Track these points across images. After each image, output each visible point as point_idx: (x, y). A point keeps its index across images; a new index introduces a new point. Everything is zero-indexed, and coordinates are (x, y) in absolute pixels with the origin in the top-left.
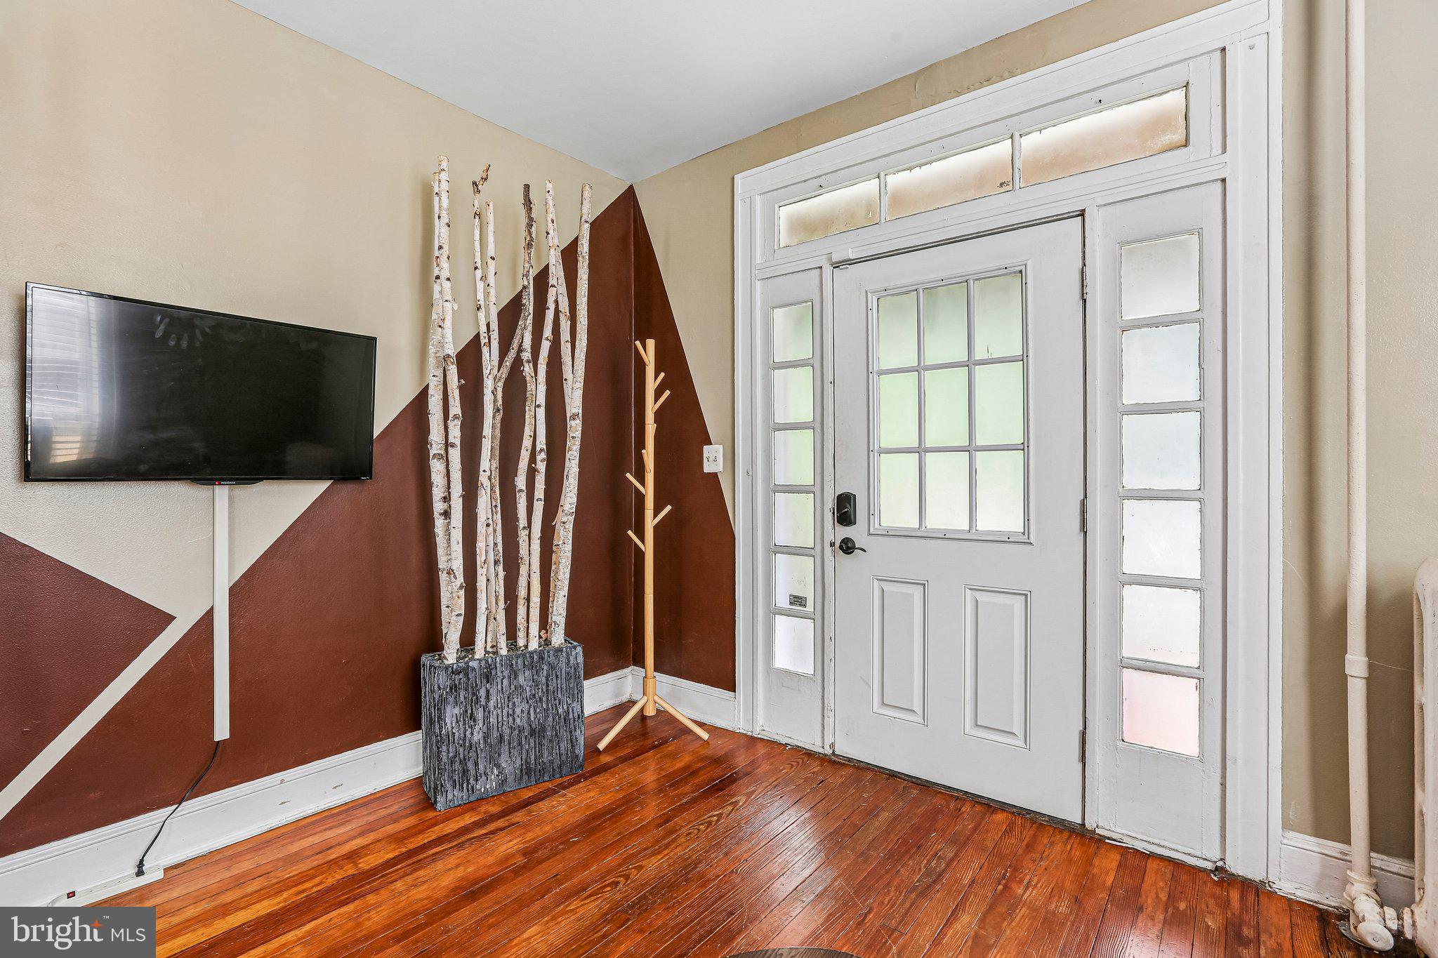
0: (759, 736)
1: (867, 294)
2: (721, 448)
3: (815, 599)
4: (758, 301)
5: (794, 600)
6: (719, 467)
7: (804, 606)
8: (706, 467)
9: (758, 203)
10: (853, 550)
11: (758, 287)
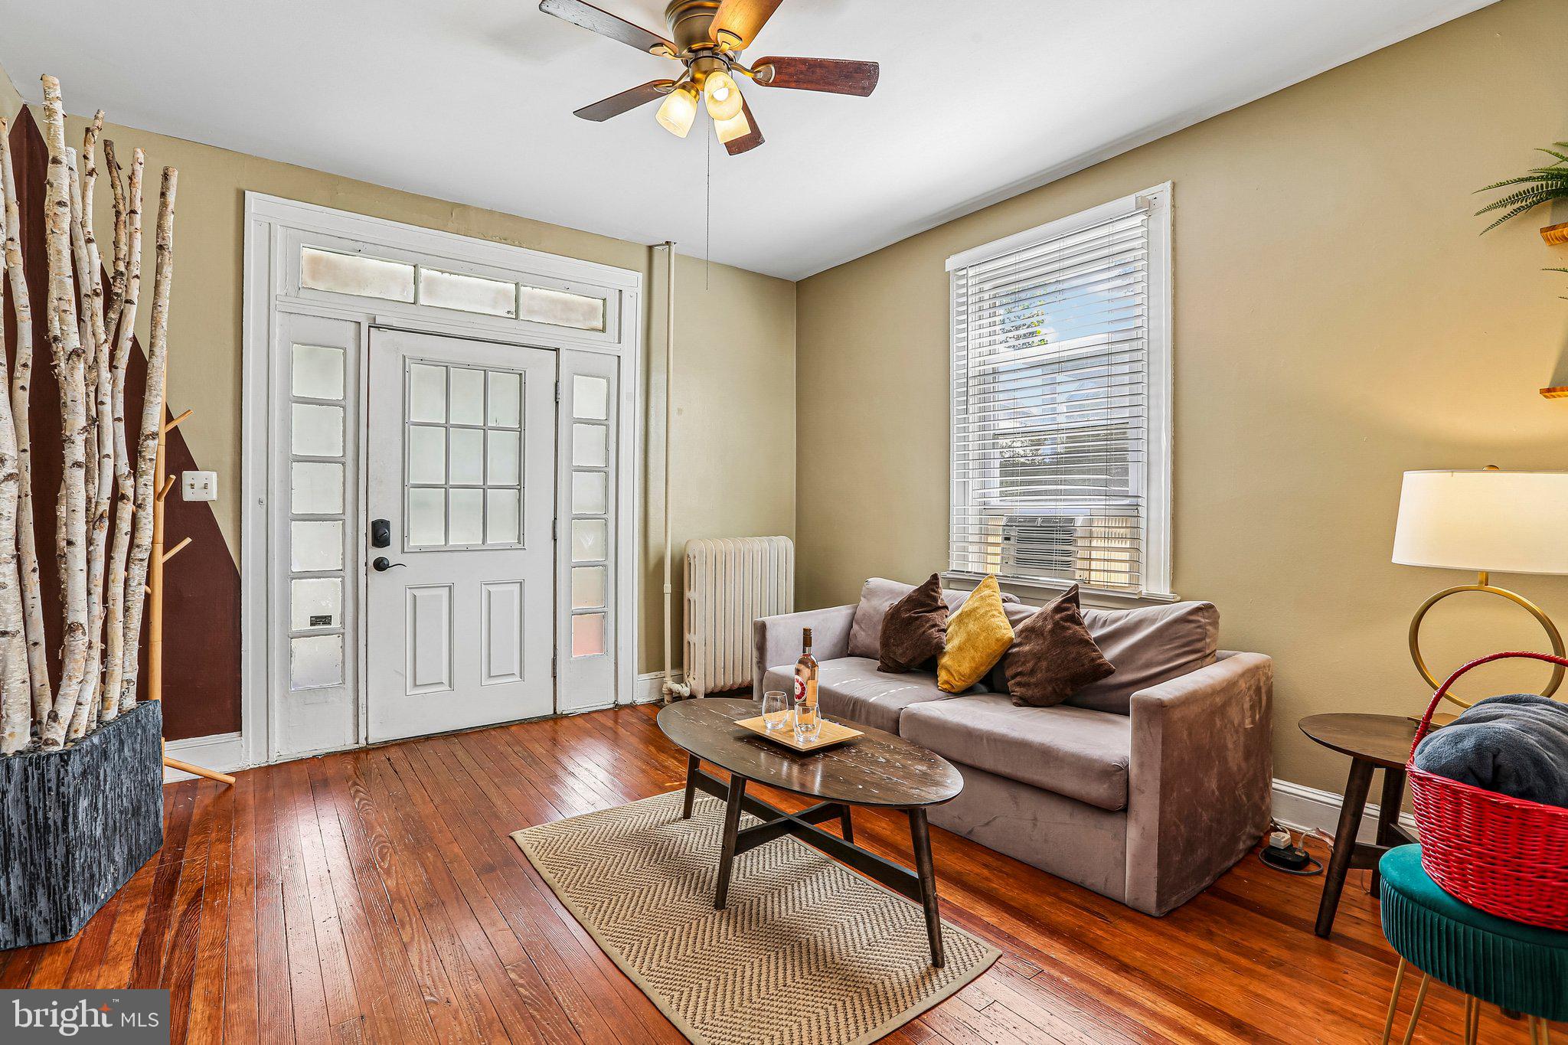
0: (278, 762)
1: (404, 357)
2: (214, 475)
3: (343, 614)
4: (277, 331)
5: (316, 620)
6: (211, 495)
7: (330, 624)
8: (188, 495)
9: (279, 233)
10: (388, 566)
11: (277, 318)
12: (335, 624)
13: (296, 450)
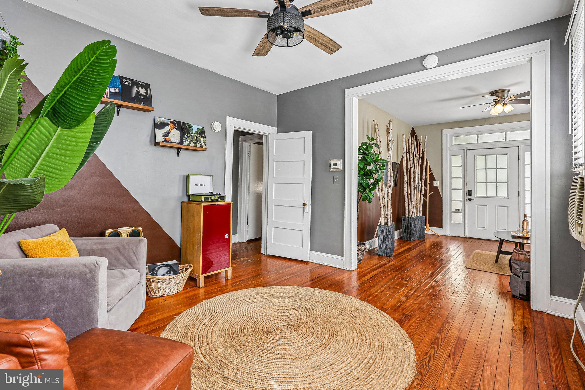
0: (449, 236)
1: (475, 155)
2: (438, 181)
3: (462, 209)
4: (448, 154)
5: (457, 210)
6: (438, 185)
7: (459, 210)
8: (434, 185)
9: (448, 136)
10: (471, 200)
11: (448, 151)
12: (460, 211)
13: (452, 176)
